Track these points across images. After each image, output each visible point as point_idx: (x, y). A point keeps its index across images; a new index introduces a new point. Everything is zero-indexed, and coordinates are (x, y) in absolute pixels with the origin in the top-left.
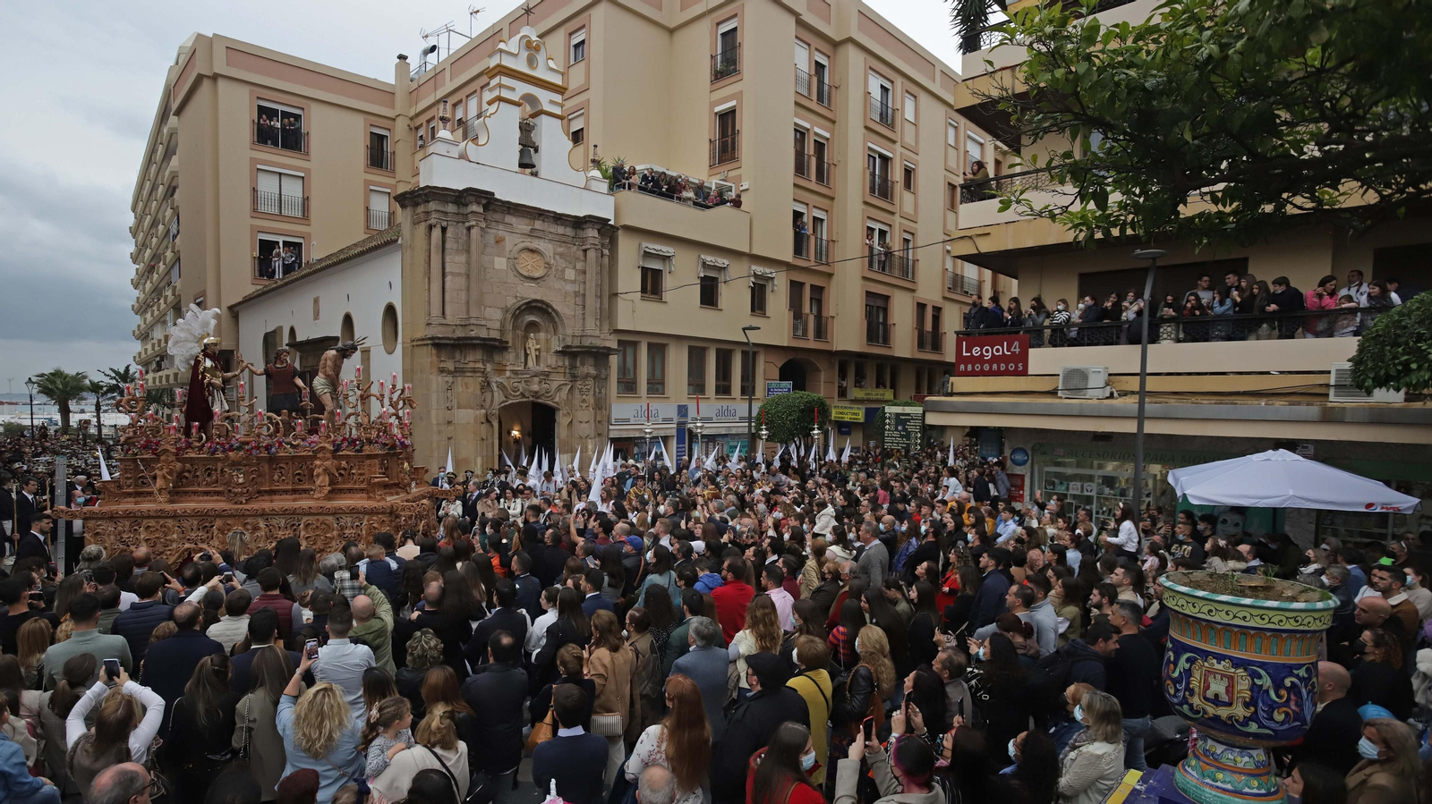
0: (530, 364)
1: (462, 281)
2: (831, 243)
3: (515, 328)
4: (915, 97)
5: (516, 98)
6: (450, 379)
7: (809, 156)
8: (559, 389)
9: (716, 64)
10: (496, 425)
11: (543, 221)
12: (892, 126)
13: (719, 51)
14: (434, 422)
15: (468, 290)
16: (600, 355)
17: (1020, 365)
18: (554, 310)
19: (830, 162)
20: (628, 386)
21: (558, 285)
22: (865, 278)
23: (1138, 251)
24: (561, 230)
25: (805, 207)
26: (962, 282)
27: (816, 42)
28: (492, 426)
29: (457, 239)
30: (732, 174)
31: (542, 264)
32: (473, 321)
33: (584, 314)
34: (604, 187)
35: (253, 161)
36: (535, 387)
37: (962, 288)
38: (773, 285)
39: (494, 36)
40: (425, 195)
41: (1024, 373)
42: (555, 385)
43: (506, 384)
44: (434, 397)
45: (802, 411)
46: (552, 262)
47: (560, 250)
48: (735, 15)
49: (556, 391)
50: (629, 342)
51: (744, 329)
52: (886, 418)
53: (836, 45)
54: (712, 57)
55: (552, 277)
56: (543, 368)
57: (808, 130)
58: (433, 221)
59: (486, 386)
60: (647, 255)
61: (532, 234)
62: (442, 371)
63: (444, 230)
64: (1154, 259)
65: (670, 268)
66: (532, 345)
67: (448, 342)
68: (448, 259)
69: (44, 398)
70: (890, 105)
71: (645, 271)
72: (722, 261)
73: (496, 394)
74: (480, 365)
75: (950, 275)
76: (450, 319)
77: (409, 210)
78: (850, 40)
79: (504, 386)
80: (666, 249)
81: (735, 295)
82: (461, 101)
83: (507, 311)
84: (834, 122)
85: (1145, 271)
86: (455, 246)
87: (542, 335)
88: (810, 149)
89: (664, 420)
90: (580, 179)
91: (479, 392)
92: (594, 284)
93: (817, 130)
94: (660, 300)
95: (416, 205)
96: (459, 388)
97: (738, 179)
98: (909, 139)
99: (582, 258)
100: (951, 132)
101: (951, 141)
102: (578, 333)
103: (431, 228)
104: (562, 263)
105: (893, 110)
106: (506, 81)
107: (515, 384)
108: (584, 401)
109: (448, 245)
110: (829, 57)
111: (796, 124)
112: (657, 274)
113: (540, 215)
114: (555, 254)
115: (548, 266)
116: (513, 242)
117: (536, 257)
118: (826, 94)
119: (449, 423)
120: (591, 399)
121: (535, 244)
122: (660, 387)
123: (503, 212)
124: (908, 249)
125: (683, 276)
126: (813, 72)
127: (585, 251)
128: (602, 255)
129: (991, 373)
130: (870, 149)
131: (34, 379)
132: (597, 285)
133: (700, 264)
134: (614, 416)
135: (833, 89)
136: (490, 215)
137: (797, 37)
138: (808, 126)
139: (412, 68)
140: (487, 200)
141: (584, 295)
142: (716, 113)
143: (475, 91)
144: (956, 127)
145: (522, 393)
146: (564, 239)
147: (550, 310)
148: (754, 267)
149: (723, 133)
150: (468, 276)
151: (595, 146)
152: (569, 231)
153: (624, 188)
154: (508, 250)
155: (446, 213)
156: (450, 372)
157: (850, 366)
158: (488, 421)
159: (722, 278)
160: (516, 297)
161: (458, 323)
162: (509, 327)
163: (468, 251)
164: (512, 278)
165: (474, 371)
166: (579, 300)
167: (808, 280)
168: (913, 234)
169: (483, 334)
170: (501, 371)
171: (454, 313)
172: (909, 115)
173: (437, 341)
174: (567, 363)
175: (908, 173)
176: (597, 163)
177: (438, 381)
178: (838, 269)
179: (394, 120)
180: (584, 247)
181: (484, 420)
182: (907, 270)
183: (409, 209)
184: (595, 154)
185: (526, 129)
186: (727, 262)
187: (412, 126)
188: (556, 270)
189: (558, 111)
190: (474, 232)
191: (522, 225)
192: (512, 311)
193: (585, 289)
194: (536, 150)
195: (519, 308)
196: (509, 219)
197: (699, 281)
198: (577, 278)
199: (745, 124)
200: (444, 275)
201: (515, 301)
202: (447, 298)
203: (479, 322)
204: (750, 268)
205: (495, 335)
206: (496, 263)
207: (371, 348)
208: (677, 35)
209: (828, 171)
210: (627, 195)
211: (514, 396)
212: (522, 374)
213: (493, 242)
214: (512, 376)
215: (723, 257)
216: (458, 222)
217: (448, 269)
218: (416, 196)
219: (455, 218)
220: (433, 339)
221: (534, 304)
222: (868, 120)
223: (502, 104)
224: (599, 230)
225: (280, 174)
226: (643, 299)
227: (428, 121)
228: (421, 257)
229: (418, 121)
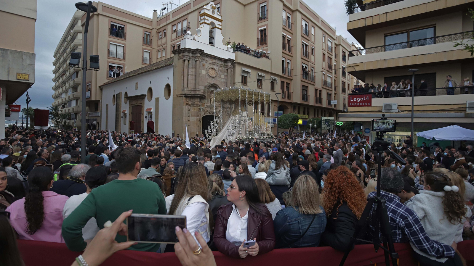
0: (211, 103)
1: (194, 77)
2: (292, 70)
3: (208, 92)
4: (314, 27)
5: (209, 22)
6: (189, 107)
7: (286, 44)
8: (219, 111)
9: (259, 16)
10: (202, 122)
11: (216, 60)
12: (308, 35)
13: (260, 12)
14: (184, 120)
15: (195, 80)
17: (369, 103)
18: (219, 87)
19: (292, 46)
21: (219, 79)
22: (302, 81)
23: (410, 70)
24: (220, 63)
25: (285, 59)
26: (327, 83)
27: (288, 10)
29: (192, 64)
30: (264, 48)
31: (215, 73)
32: (197, 89)
34: (232, 50)
35: (109, 41)
36: (213, 111)
37: (327, 85)
38: (277, 82)
39: (188, 5)
40: (183, 50)
41: (370, 105)
43: (205, 109)
44: (184, 112)
46: (218, 72)
47: (220, 69)
48: (266, 2)
51: (276, 94)
52: (322, 121)
53: (293, 11)
54: (258, 13)
55: (218, 77)
57: (285, 36)
58: (186, 58)
59: (200, 110)
60: (244, 71)
61: (213, 64)
62: (187, 104)
63: (188, 61)
64: (414, 72)
65: (249, 76)
66: (212, 97)
67: (190, 95)
68: (189, 70)
70: (308, 29)
71: (242, 76)
72: (263, 74)
73: (202, 112)
74: (198, 103)
75: (323, 81)
76: (190, 89)
77: (177, 55)
78: (298, 10)
79: (204, 110)
80: (249, 70)
81: (266, 84)
82: (175, 24)
83: (205, 87)
84: (292, 34)
86: (191, 66)
88: (286, 42)
90: (225, 47)
91: (198, 111)
93: (288, 36)
95: (179, 53)
96: (192, 110)
97: (267, 50)
98: (313, 40)
99: (226, 72)
100: (323, 38)
101: (324, 41)
103: (184, 61)
104: (221, 73)
105: (309, 31)
106: (206, 17)
107: (207, 109)
109: (190, 66)
110: (291, 15)
111: (283, 34)
112: (246, 78)
113: (215, 58)
114: (219, 70)
116: (207, 66)
117: (214, 71)
118: (290, 25)
119: (189, 121)
121: (214, 67)
123: (205, 57)
124: (312, 73)
125: (253, 77)
126: (287, 19)
127: (227, 69)
128: (231, 71)
130: (303, 42)
132: (230, 80)
133: (258, 75)
135: (292, 24)
136: (202, 57)
137: (283, 9)
138: (286, 35)
140: (201, 52)
141: (227, 83)
142: (259, 30)
143: (181, 22)
144: (324, 37)
145: (209, 112)
146: (221, 66)
147: (217, 87)
148: (272, 76)
149: (262, 36)
151: (229, 38)
152: (223, 63)
153: (237, 51)
154: (206, 68)
155: (189, 56)
156: (190, 105)
157: (296, 106)
158: (200, 121)
159: (263, 79)
160: (208, 83)
161: (192, 90)
162: (206, 91)
163: (196, 68)
164: (207, 77)
165: (197, 105)
166: (225, 84)
167: (286, 81)
168: (314, 68)
169: (200, 93)
170: (203, 105)
171: (191, 87)
172: (313, 33)
173: (187, 95)
175: (312, 49)
176: (230, 43)
177: (186, 108)
178: (294, 78)
179: (152, 30)
180: (227, 68)
181: (198, 120)
182: (313, 79)
184: (229, 40)
185: (211, 32)
186: (265, 75)
187: (158, 32)
188: (219, 75)
189: (220, 27)
190: (198, 62)
191: (210, 61)
192: (207, 87)
193: (227, 81)
194: (214, 39)
195: (209, 86)
196: (207, 59)
197: (257, 80)
198: (225, 78)
199: (269, 33)
200: (188, 75)
201: (208, 84)
202: (189, 82)
203: (199, 90)
204: (270, 76)
205: (202, 94)
206: (203, 72)
207: (159, 98)
208: (247, 7)
209: (291, 48)
210: (239, 53)
211: (207, 113)
212: (209, 106)
213: (202, 66)
214: (207, 107)
215: (263, 73)
216: (193, 59)
217: (189, 73)
218: (180, 51)
219: (192, 58)
220: (185, 94)
221: (213, 85)
222: (302, 34)
223: (205, 24)
224: (231, 63)
225: (117, 45)
226: (242, 85)
227: (163, 30)
228: (181, 69)
229: (160, 30)
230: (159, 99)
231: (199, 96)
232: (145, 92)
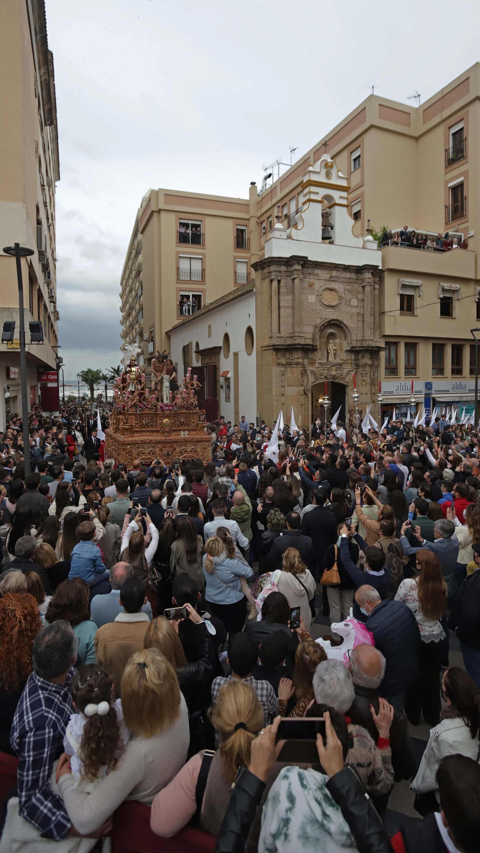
0: (331, 358)
1: (290, 311)
3: (321, 337)
5: (319, 198)
6: (283, 369)
8: (348, 373)
9: (449, 155)
10: (310, 396)
11: (337, 271)
13: (451, 146)
15: (293, 315)
16: (374, 352)
18: (344, 325)
20: (392, 371)
21: (346, 310)
24: (348, 275)
28: (308, 396)
29: (286, 286)
30: (461, 227)
31: (337, 297)
32: (296, 334)
33: (363, 326)
34: (375, 245)
35: (178, 253)
36: (334, 373)
39: (305, 163)
40: (268, 262)
42: (345, 371)
43: (316, 371)
44: (274, 380)
46: (343, 295)
47: (348, 287)
48: (462, 121)
49: (345, 374)
50: (392, 343)
51: (472, 331)
54: (446, 150)
55: (343, 305)
56: (338, 361)
58: (273, 277)
59: (304, 372)
60: (404, 286)
61: (331, 279)
62: (279, 364)
63: (279, 282)
65: (419, 293)
66: (331, 347)
67: (282, 347)
68: (281, 298)
69: (84, 383)
71: (402, 296)
72: (455, 286)
73: (310, 377)
74: (301, 360)
76: (283, 333)
77: (259, 272)
79: (315, 373)
80: (416, 281)
81: (465, 308)
82: (286, 204)
83: (316, 327)
86: (285, 291)
87: (337, 341)
89: (416, 392)
90: (359, 242)
91: (300, 377)
92: (369, 308)
94: (413, 315)
95: (263, 268)
96: (288, 374)
97: (466, 230)
99: (362, 292)
102: (360, 338)
103: (271, 281)
104: (349, 296)
106: (313, 189)
107: (322, 371)
108: (364, 381)
109: (282, 291)
112: (410, 298)
113: (335, 267)
114: (344, 290)
115: (341, 298)
116: (319, 285)
117: (334, 293)
119: (283, 395)
120: (369, 381)
121: (333, 285)
122: (413, 371)
123: (313, 268)
125: (428, 298)
127: (364, 287)
128: (374, 289)
131: (80, 374)
132: (371, 308)
133: (440, 289)
134: (383, 390)
136: (306, 271)
139: (258, 189)
140: (303, 261)
141: (363, 315)
142: (449, 188)
143: (294, 197)
145: (325, 377)
146: (350, 281)
147: (342, 325)
148: (478, 288)
149: (455, 199)
150: (293, 308)
151: (369, 221)
152: (353, 276)
153: (388, 245)
154: (316, 290)
155: (280, 272)
156: (283, 365)
158: (305, 394)
159: (455, 297)
160: (321, 318)
161: (288, 336)
162: (318, 337)
163: (293, 293)
164: (319, 307)
166: (360, 318)
169: (302, 342)
170: (312, 363)
171: (285, 331)
173: (276, 347)
174: (353, 357)
176: (370, 231)
177: (276, 370)
179: (249, 220)
180: (363, 285)
181: (303, 393)
184: (368, 225)
185: (326, 216)
186: (458, 286)
187: (259, 222)
188: (346, 300)
189: (345, 202)
190: (297, 281)
191: (324, 274)
192: (319, 327)
193: (364, 311)
194: (332, 228)
195: (323, 325)
196: (317, 271)
197: (439, 301)
198: (359, 304)
199: (470, 193)
200: (279, 308)
201: (321, 321)
202: (281, 322)
203: (300, 335)
204: (475, 288)
205: (309, 342)
206: (309, 299)
207: (239, 353)
208: (421, 141)
210: (390, 249)
211: (321, 378)
212: (326, 365)
213: (307, 286)
214: (320, 366)
215: (456, 283)
216: (287, 276)
217: (281, 305)
218: (263, 264)
219: (286, 274)
220: (273, 346)
221: (332, 322)
223: (311, 203)
224: (372, 274)
225: (190, 258)
226: (401, 314)
227: (268, 218)
228: (266, 298)
229: (262, 219)
230: (239, 355)
231: (300, 346)
232: (220, 343)
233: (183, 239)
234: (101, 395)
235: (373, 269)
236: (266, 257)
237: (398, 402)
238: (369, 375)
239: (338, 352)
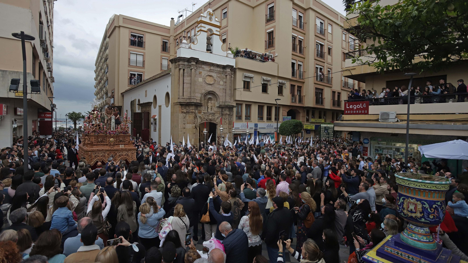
0: (209, 110)
1: (189, 85)
2: (304, 72)
3: (204, 99)
4: (332, 25)
5: (206, 30)
6: (185, 115)
7: (297, 45)
8: (218, 118)
9: (267, 17)
10: (198, 129)
11: (214, 67)
12: (324, 35)
13: (268, 13)
14: (180, 128)
15: (191, 88)
16: (231, 108)
17: (366, 111)
18: (216, 94)
19: (304, 47)
20: (239, 118)
21: (217, 86)
22: (315, 83)
23: (406, 73)
24: (219, 69)
25: (295, 61)
26: (348, 84)
27: (299, 9)
29: (187, 73)
30: (272, 51)
31: (213, 80)
32: (192, 97)
33: (225, 95)
34: (232, 56)
35: (129, 50)
36: (210, 118)
37: (348, 86)
38: (285, 86)
39: (199, 12)
40: (179, 59)
41: (367, 114)
42: (216, 117)
43: (201, 116)
44: (180, 120)
45: (294, 126)
46: (216, 79)
47: (219, 75)
48: (273, 2)
49: (216, 118)
50: (239, 104)
51: (276, 100)
52: (321, 128)
53: (305, 10)
54: (266, 15)
55: (216, 84)
56: (213, 112)
57: (296, 37)
58: (181, 67)
59: (196, 117)
60: (245, 77)
61: (210, 71)
62: (182, 112)
63: (184, 70)
64: (412, 76)
65: (252, 81)
66: (210, 105)
67: (185, 104)
68: (185, 78)
69: (70, 120)
70: (323, 28)
71: (244, 82)
73: (198, 120)
74: (194, 111)
75: (343, 82)
76: (185, 97)
78: (310, 8)
80: (251, 75)
81: (273, 89)
82: (189, 31)
83: (202, 94)
84: (305, 34)
85: (409, 80)
86: (187, 75)
87: (213, 102)
88: (297, 43)
89: (250, 128)
90: (225, 54)
91: (193, 119)
93: (299, 37)
94: (249, 91)
95: (176, 62)
96: (187, 118)
97: (274, 53)
98: (330, 39)
99: (225, 78)
100: (344, 36)
101: (344, 39)
102: (224, 101)
103: (180, 69)
104: (219, 80)
105: (324, 30)
106: (203, 25)
107: (204, 117)
108: (225, 122)
109: (185, 75)
110: (303, 14)
111: (292, 35)
112: (248, 83)
113: (213, 65)
114: (217, 77)
115: (215, 80)
116: (204, 73)
117: (211, 78)
118: (302, 25)
119: (184, 128)
120: (228, 122)
121: (211, 74)
122: (249, 118)
123: (201, 64)
124: (329, 74)
125: (257, 83)
126: (298, 19)
127: (226, 76)
128: (231, 77)
129: (356, 114)
130: (317, 42)
131: (67, 114)
132: (230, 86)
133: (262, 80)
134: (234, 127)
135: (305, 24)
136: (198, 65)
137: (293, 8)
138: (296, 35)
139: (175, 22)
140: (197, 61)
141: (226, 89)
142: (267, 33)
143: (194, 28)
145: (206, 119)
146: (220, 72)
148: (279, 80)
149: (269, 38)
150: (191, 84)
151: (230, 44)
152: (221, 70)
153: (238, 56)
154: (203, 75)
155: (185, 65)
156: (185, 113)
157: (310, 111)
159: (269, 84)
160: (205, 90)
161: (188, 98)
163: (191, 76)
164: (204, 84)
166: (224, 91)
167: (297, 84)
168: (331, 69)
169: (195, 101)
170: (200, 112)
171: (186, 95)
172: (330, 31)
174: (220, 110)
175: (329, 49)
176: (230, 49)
177: (181, 115)
178: (306, 80)
179: (170, 37)
181: (195, 127)
182: (329, 81)
183: (174, 64)
184: (229, 46)
185: (209, 39)
186: (270, 79)
187: (175, 39)
188: (217, 82)
189: (218, 33)
190: (193, 70)
191: (207, 68)
192: (204, 94)
193: (226, 88)
194: (212, 45)
195: (206, 93)
196: (203, 66)
197: (261, 85)
198: (224, 84)
199: (276, 36)
200: (183, 83)
202: (184, 90)
203: (194, 98)
205: (199, 101)
206: (199, 80)
207: (162, 106)
208: (255, 9)
209: (303, 50)
210: (240, 58)
211: (204, 120)
212: (206, 113)
213: (198, 73)
214: (204, 114)
215: (269, 77)
216: (188, 68)
217: (185, 82)
218: (176, 60)
219: (187, 66)
221: (210, 92)
222: (316, 33)
223: (202, 32)
224: (230, 69)
225: (137, 54)
226: (244, 90)
227: (180, 37)
228: (177, 78)
229: (177, 37)
231: (194, 104)
232: (151, 100)
233: (133, 43)
234: (81, 127)
235: (231, 67)
236: (177, 57)
237: (242, 133)
238: (228, 119)
239: (213, 107)
